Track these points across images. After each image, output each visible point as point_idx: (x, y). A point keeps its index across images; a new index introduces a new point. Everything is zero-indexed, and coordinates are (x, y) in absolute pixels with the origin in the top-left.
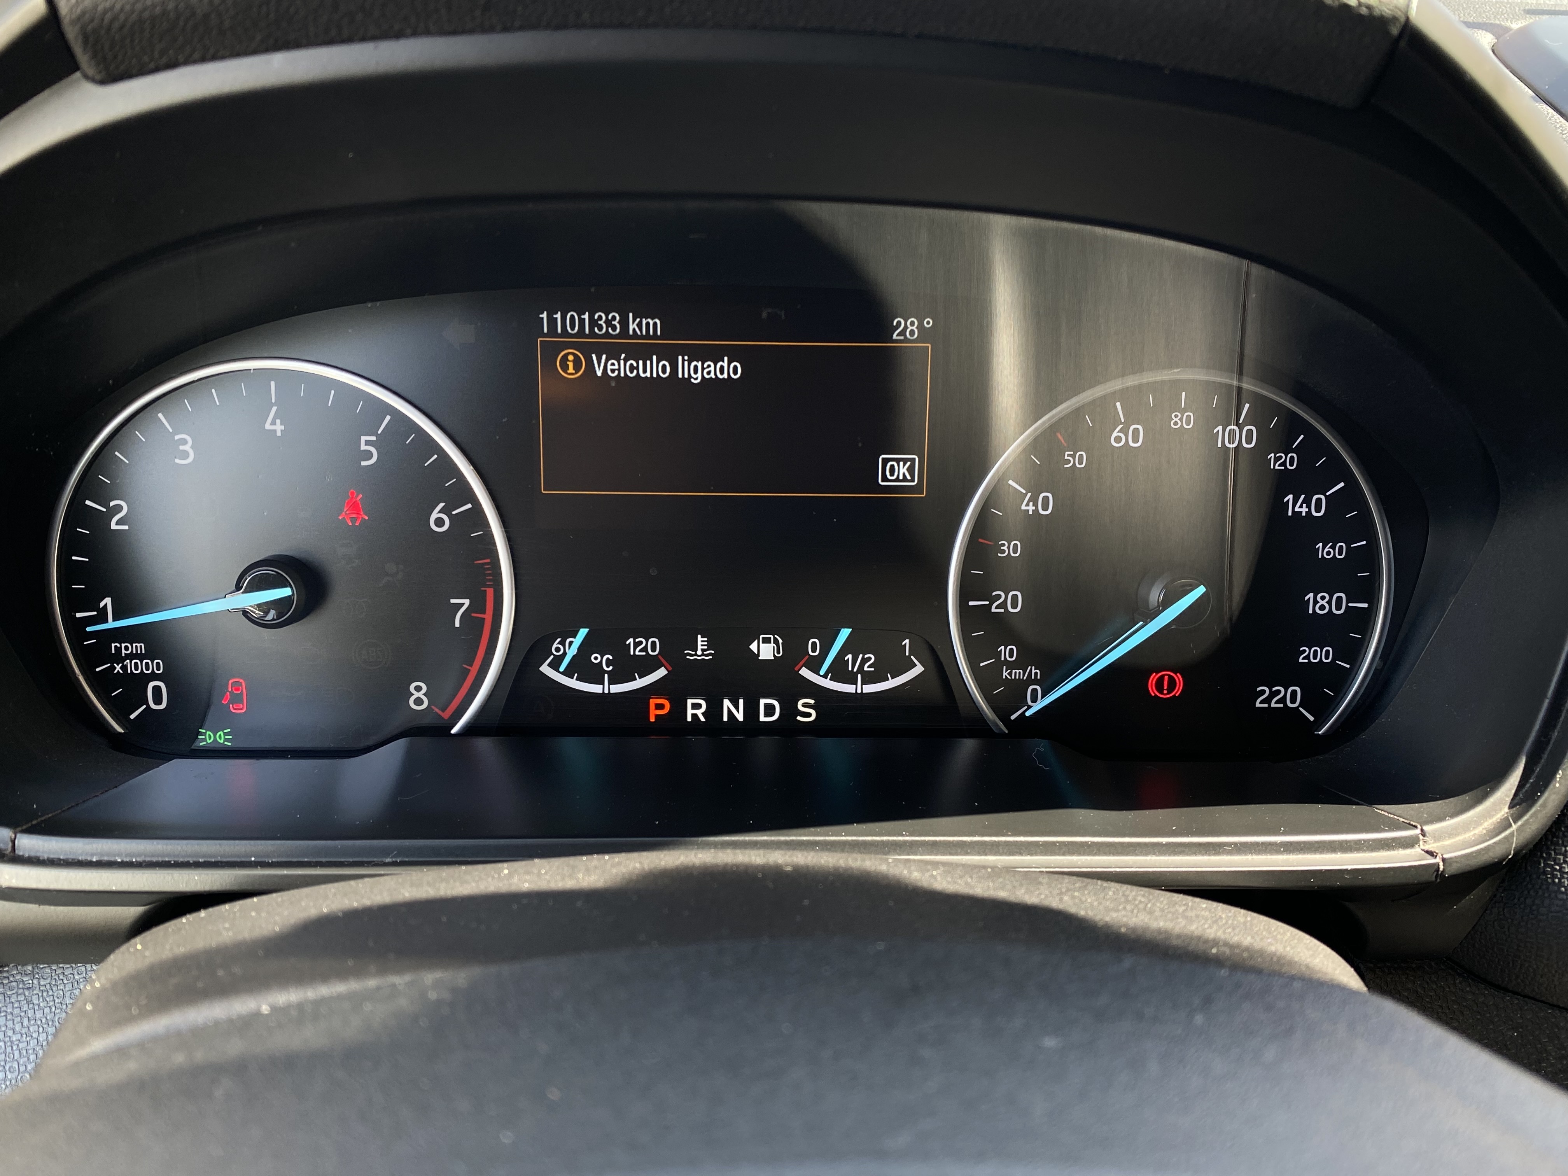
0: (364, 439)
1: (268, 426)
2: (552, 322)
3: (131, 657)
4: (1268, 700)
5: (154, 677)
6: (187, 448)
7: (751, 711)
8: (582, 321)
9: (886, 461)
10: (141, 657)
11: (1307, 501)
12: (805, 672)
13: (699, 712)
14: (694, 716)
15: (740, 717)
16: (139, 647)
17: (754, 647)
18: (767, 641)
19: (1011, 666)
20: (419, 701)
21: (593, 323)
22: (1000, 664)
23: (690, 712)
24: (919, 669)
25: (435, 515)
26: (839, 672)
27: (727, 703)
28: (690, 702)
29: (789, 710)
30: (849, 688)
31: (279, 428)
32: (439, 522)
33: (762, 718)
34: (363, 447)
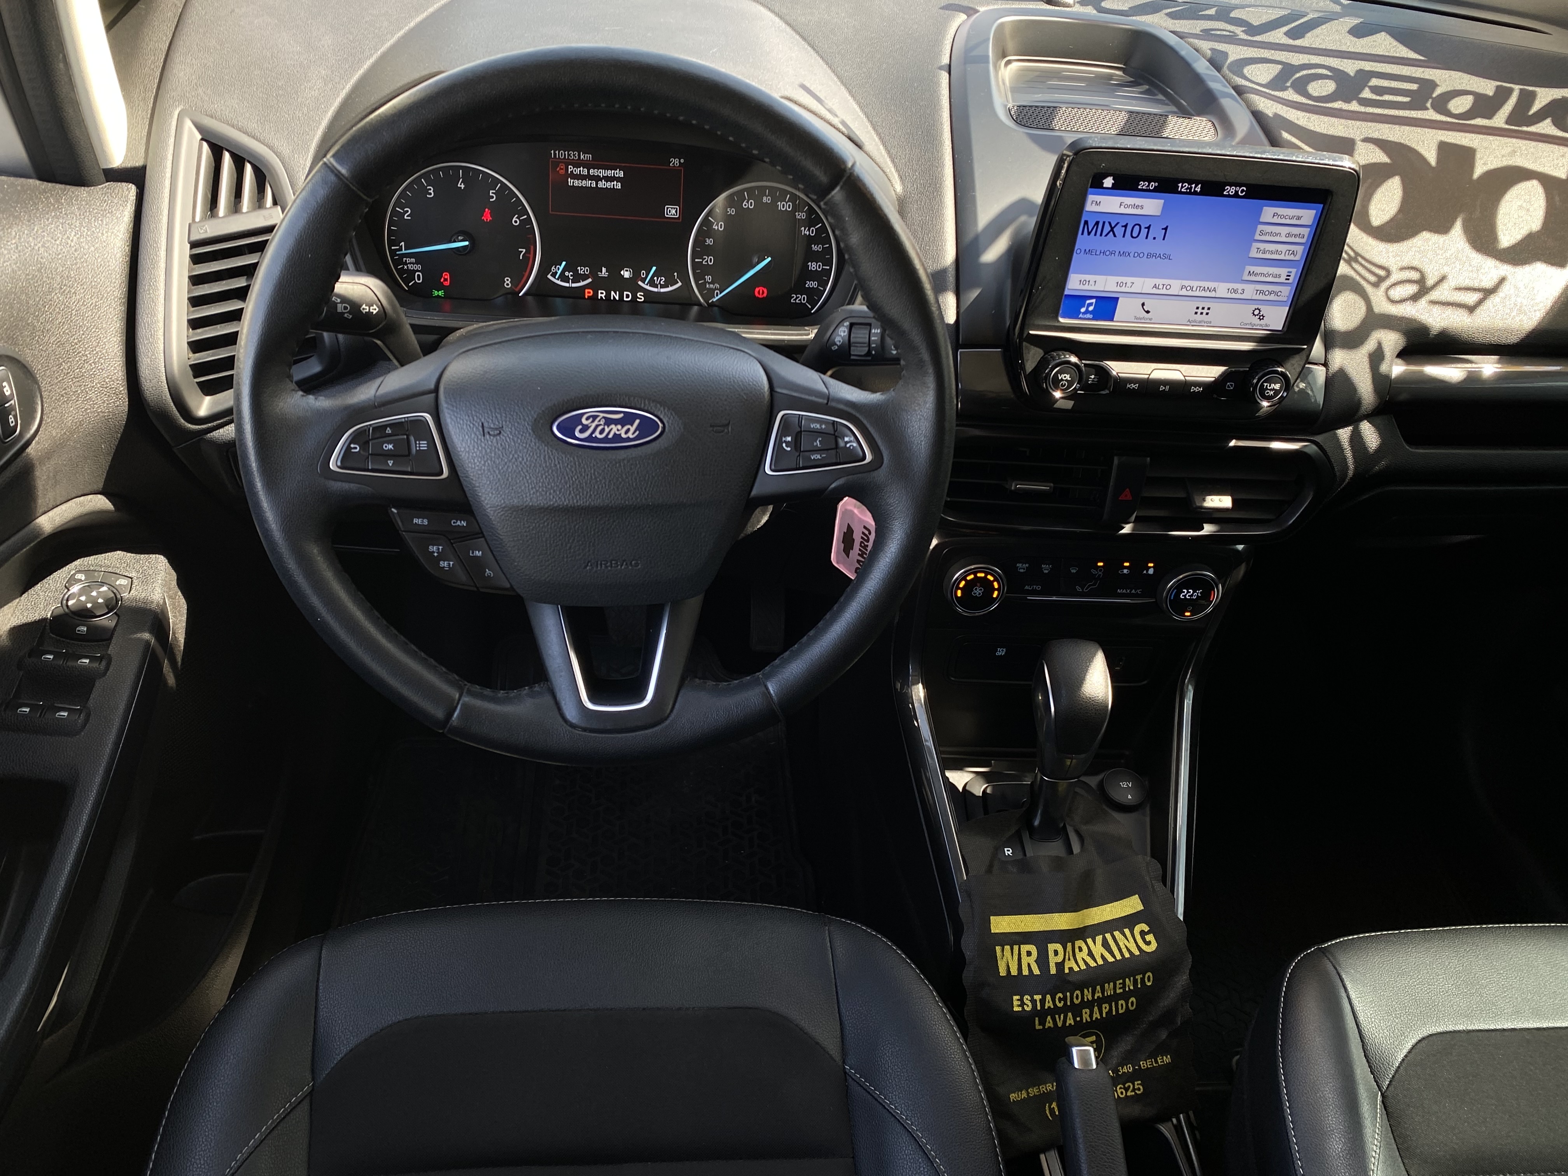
0: (491, 191)
1: (459, 185)
2: (555, 154)
3: (410, 263)
4: (795, 300)
5: (418, 271)
6: (431, 191)
7: (621, 296)
8: (565, 155)
9: (667, 208)
10: (413, 264)
11: (809, 230)
12: (640, 283)
13: (603, 296)
14: (601, 297)
15: (617, 298)
16: (413, 260)
17: (622, 273)
18: (627, 271)
19: (709, 283)
20: (508, 285)
21: (569, 155)
22: (706, 282)
23: (600, 295)
24: (680, 284)
25: (514, 219)
26: (652, 283)
27: (613, 293)
28: (600, 291)
29: (635, 297)
30: (655, 290)
31: (463, 186)
32: (516, 222)
33: (625, 299)
34: (491, 194)
